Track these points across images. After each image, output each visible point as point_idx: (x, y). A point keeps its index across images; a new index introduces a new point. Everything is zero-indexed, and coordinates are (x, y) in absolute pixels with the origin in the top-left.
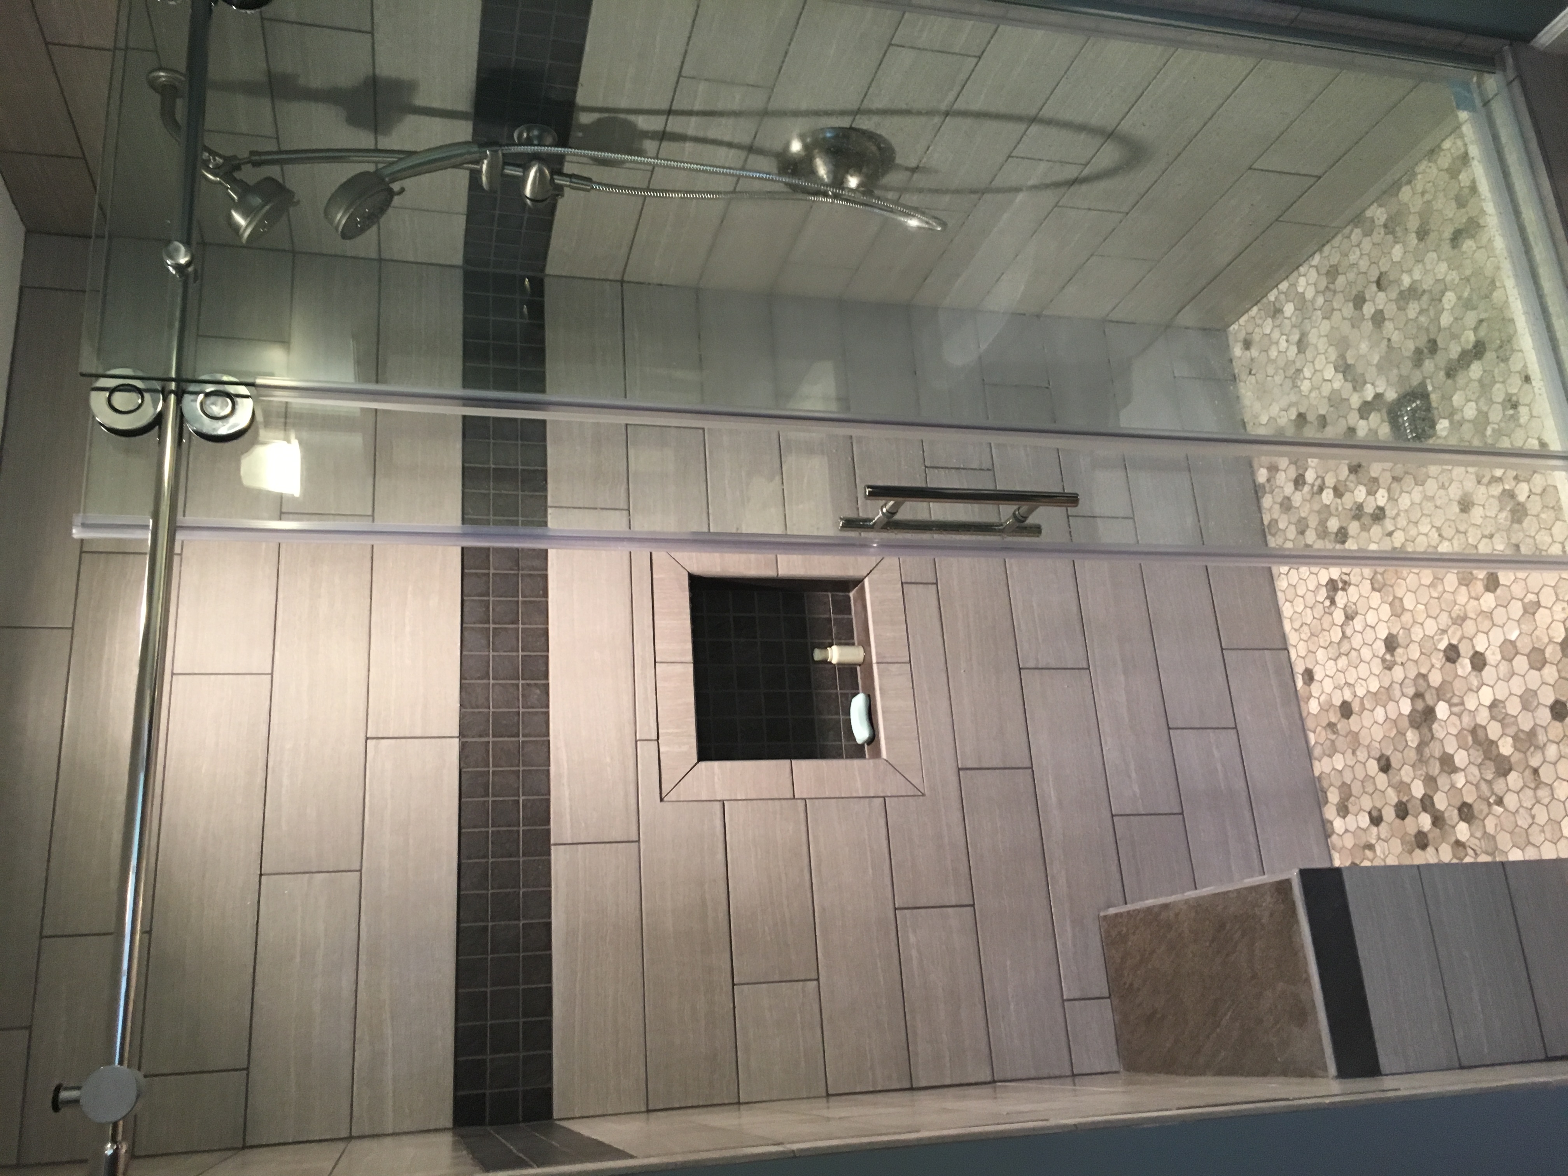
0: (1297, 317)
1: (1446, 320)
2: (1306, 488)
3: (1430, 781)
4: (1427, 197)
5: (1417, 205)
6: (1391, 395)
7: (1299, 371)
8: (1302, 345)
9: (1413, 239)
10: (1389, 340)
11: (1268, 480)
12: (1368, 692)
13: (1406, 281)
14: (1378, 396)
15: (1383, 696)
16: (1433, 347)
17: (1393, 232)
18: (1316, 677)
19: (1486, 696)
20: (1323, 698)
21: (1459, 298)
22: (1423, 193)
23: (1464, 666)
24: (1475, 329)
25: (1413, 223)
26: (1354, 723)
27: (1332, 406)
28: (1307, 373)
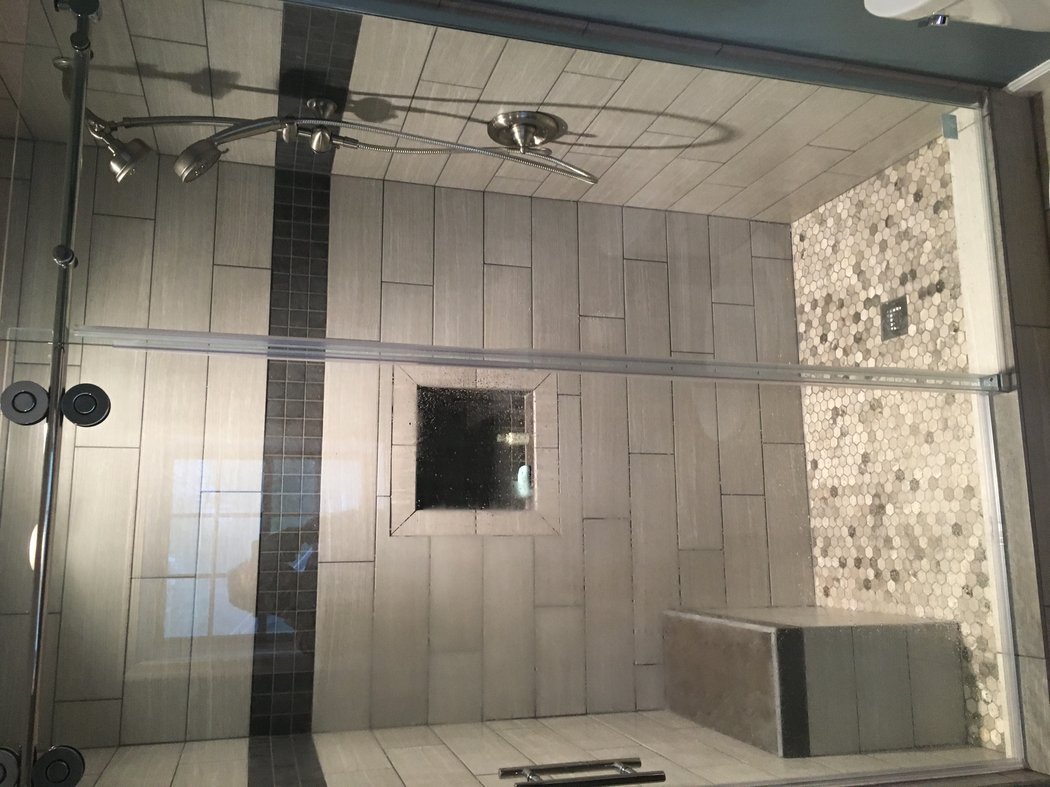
0: (834, 229)
1: (924, 260)
2: (827, 344)
3: (877, 551)
4: (923, 173)
5: (916, 175)
6: (885, 299)
7: (831, 266)
8: (835, 248)
9: (911, 198)
10: (888, 262)
11: (805, 332)
12: (848, 484)
13: (903, 225)
14: (877, 296)
15: (857, 490)
16: (913, 274)
17: (899, 189)
18: (819, 466)
19: (916, 507)
20: (822, 480)
21: (934, 248)
22: (922, 169)
23: (906, 485)
24: (940, 273)
25: (913, 189)
26: (837, 501)
27: (848, 295)
28: (837, 267)
